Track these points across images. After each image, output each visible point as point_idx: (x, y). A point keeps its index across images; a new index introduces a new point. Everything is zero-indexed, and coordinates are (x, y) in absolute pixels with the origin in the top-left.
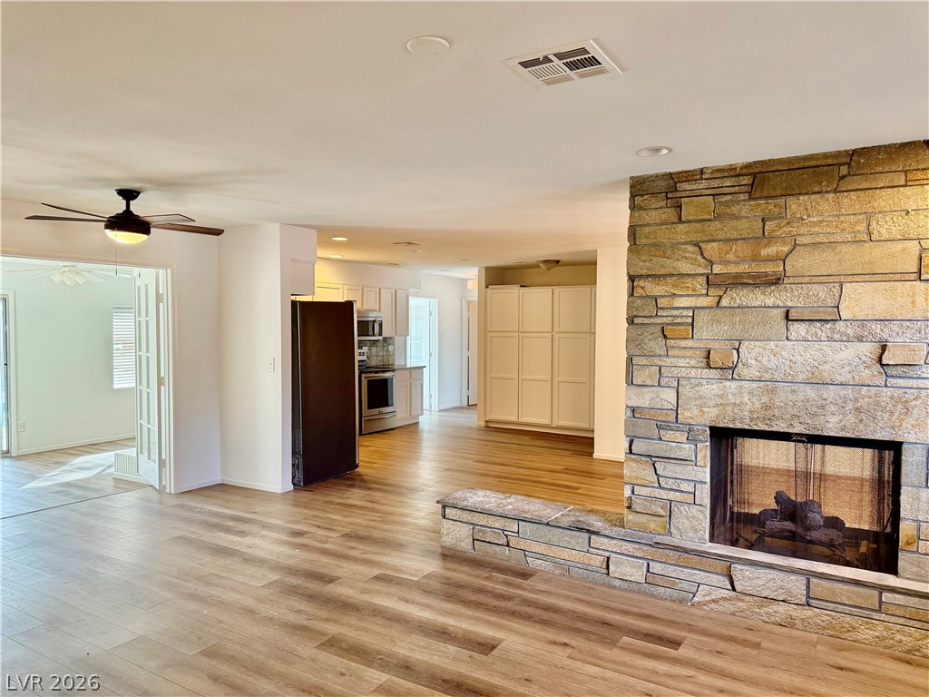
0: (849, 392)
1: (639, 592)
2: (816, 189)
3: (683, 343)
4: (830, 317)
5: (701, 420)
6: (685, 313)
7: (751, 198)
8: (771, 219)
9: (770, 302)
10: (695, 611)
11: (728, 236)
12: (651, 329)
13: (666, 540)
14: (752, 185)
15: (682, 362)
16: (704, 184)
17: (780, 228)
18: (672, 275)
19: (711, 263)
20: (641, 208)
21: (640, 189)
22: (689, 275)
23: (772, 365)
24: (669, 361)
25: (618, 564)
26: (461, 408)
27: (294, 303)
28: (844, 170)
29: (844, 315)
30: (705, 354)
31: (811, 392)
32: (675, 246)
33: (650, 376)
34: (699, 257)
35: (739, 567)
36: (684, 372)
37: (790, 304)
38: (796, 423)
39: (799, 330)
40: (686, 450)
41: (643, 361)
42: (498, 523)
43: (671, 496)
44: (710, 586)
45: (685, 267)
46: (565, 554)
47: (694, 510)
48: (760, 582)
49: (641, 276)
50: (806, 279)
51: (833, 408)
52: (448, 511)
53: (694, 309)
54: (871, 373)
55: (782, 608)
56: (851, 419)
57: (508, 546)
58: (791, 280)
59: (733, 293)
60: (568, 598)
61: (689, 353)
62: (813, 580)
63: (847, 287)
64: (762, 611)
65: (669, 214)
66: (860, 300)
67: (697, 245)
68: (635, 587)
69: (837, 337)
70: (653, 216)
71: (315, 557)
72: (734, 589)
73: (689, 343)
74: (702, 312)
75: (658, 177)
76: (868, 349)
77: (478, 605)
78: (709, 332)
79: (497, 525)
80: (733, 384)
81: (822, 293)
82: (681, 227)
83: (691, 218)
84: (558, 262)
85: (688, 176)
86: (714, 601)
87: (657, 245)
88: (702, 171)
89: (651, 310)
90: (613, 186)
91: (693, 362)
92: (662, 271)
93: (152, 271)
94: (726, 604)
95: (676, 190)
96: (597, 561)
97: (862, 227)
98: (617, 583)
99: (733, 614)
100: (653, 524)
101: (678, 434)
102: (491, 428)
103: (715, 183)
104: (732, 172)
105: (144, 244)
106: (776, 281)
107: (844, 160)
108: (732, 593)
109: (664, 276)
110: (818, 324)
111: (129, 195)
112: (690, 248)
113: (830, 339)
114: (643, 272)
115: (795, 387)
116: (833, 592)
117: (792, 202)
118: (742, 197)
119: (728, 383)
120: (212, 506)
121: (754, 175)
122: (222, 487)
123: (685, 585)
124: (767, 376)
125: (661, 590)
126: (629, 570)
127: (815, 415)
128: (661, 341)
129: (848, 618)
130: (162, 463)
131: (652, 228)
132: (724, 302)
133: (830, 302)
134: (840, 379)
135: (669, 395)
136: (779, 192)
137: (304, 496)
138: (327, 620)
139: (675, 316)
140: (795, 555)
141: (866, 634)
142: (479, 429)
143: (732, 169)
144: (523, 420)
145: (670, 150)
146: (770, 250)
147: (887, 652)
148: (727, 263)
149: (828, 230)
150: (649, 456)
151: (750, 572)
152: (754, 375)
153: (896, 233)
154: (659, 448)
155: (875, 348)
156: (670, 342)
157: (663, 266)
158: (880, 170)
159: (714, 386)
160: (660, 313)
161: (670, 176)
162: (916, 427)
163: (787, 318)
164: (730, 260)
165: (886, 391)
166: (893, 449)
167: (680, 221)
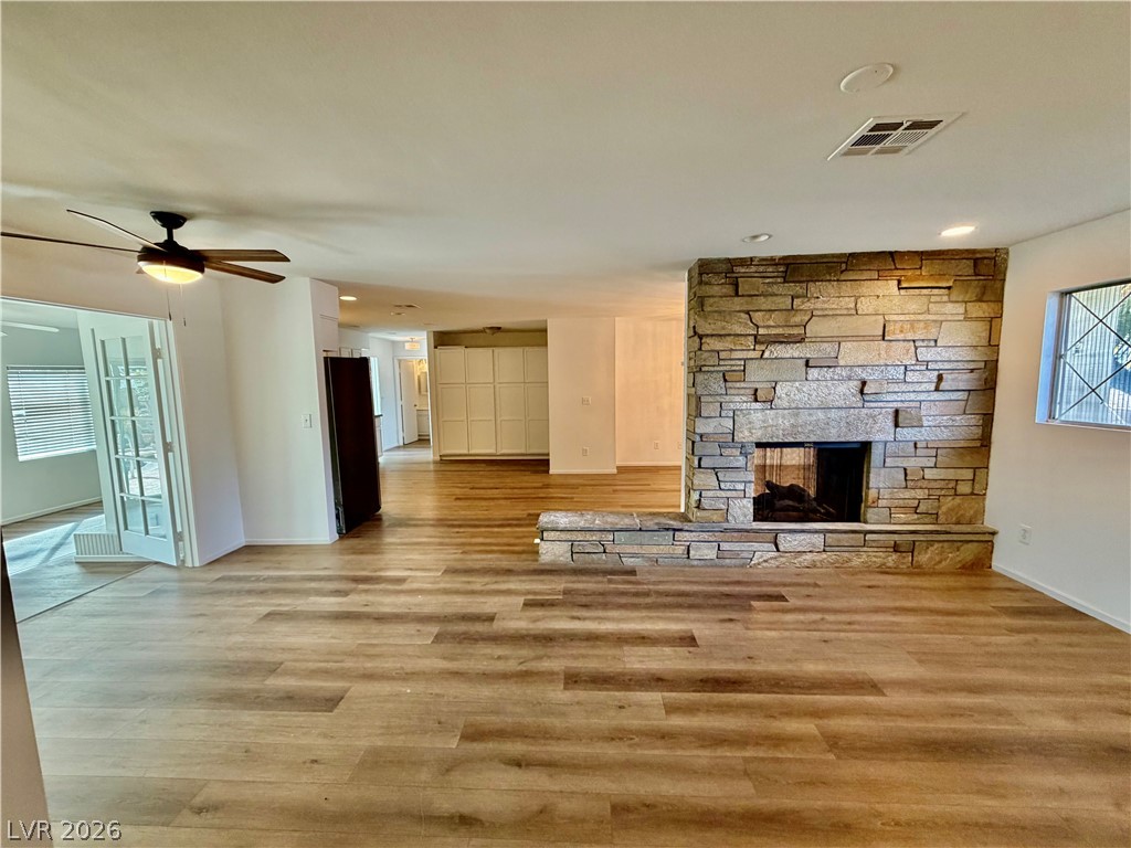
0: (843, 413)
1: (716, 566)
2: (827, 278)
3: (738, 385)
4: (832, 364)
5: (751, 439)
6: (739, 362)
7: (785, 282)
8: (798, 297)
9: (796, 355)
10: (751, 570)
11: (769, 308)
12: (714, 375)
13: (726, 525)
14: (786, 272)
15: (737, 399)
16: (753, 269)
17: (803, 303)
18: (729, 335)
19: (758, 327)
20: (706, 284)
21: (704, 271)
22: (742, 335)
23: (797, 398)
24: (727, 398)
25: (696, 549)
27: (326, 359)
28: (844, 266)
29: (842, 363)
30: (753, 392)
31: (820, 414)
32: (733, 313)
33: (713, 410)
34: (749, 322)
35: (782, 535)
36: (738, 406)
37: (808, 356)
39: (814, 373)
40: (741, 461)
41: (709, 399)
43: (729, 494)
44: (762, 552)
45: (738, 329)
46: (655, 550)
47: (745, 501)
48: (796, 543)
49: (707, 335)
50: (819, 339)
51: (834, 423)
52: (545, 534)
53: (745, 360)
54: (856, 400)
55: (809, 557)
56: (844, 429)
57: (605, 552)
58: (810, 340)
59: (771, 348)
61: (742, 392)
62: (828, 535)
63: (843, 344)
64: (796, 561)
65: (729, 290)
66: (850, 354)
67: (748, 313)
68: (708, 563)
69: (836, 377)
70: (716, 290)
72: (778, 550)
73: (743, 385)
74: (751, 362)
75: (719, 260)
76: (854, 385)
78: (758, 376)
79: (594, 538)
80: (772, 412)
81: (829, 349)
82: (737, 299)
83: (746, 293)
84: (499, 328)
85: (743, 262)
86: (765, 561)
87: (719, 312)
88: (751, 259)
89: (714, 361)
90: (675, 266)
91: (745, 398)
92: (723, 332)
94: (772, 562)
95: (733, 272)
96: (680, 550)
97: (852, 305)
98: (695, 563)
99: (778, 567)
100: (715, 516)
101: (734, 450)
103: (761, 269)
104: (771, 261)
106: (802, 340)
107: (843, 260)
108: (776, 554)
109: (724, 335)
110: (825, 369)
111: (171, 220)
112: (743, 315)
113: (832, 379)
114: (708, 332)
115: (811, 411)
116: (839, 540)
117: (811, 284)
118: (779, 280)
119: (768, 412)
120: (239, 570)
121: (787, 265)
123: (745, 555)
124: (793, 406)
125: (727, 561)
126: (704, 552)
128: (722, 384)
129: (846, 554)
131: (716, 299)
132: (766, 355)
133: (833, 355)
134: (837, 404)
135: (728, 423)
136: (805, 279)
139: (732, 366)
141: (856, 562)
142: (435, 462)
143: (772, 259)
144: (472, 452)
145: (770, 237)
146: (797, 319)
147: (868, 569)
148: (769, 327)
149: (833, 306)
150: (714, 468)
151: (789, 537)
152: (786, 405)
153: (871, 311)
154: (719, 462)
155: (859, 384)
156: (729, 384)
157: (723, 328)
158: (864, 267)
159: (759, 414)
160: (722, 363)
161: (729, 260)
162: (879, 432)
163: (807, 365)
164: (769, 325)
165: (864, 411)
166: (866, 447)
167: (737, 295)
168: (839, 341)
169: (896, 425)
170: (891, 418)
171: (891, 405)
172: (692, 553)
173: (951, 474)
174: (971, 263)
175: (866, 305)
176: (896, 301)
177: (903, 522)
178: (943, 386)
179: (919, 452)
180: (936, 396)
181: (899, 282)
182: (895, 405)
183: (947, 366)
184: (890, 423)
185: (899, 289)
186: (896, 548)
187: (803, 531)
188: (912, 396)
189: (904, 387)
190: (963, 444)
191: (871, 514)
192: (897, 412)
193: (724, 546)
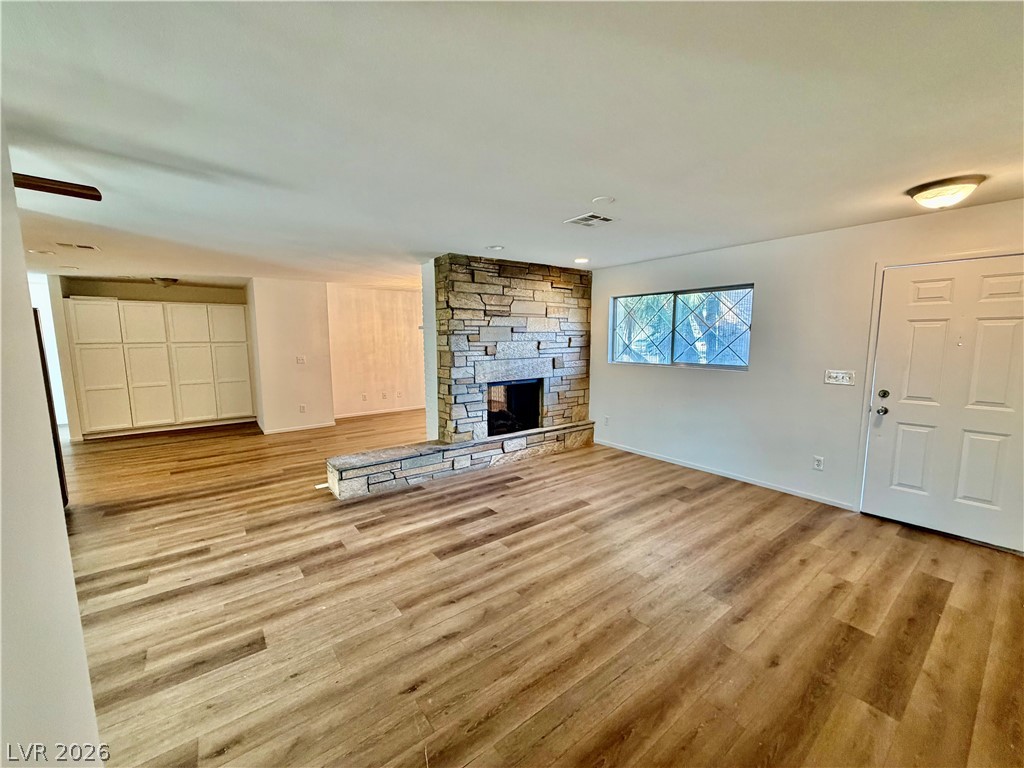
1: (467, 472)
2: (520, 276)
3: (476, 344)
4: (524, 331)
5: (484, 381)
6: (476, 328)
7: (499, 276)
8: (506, 287)
9: (506, 324)
10: (490, 469)
11: (491, 292)
12: (462, 337)
13: (474, 442)
14: (500, 270)
15: (475, 353)
16: (482, 265)
17: (509, 291)
18: (470, 309)
19: (486, 305)
20: (455, 271)
22: (477, 310)
23: (507, 352)
24: (470, 353)
25: (458, 462)
28: (528, 271)
29: (528, 330)
30: (485, 349)
31: (519, 362)
32: (471, 294)
33: (462, 362)
34: (481, 301)
35: (505, 442)
36: (476, 358)
37: (513, 325)
38: (516, 376)
39: (515, 336)
40: (479, 396)
41: (460, 354)
43: (473, 420)
44: (496, 455)
45: (475, 306)
47: (482, 424)
48: (512, 446)
49: (457, 309)
50: (517, 315)
51: (526, 368)
52: (345, 473)
53: (479, 327)
54: (536, 353)
55: (519, 453)
56: (531, 371)
57: (394, 478)
58: (513, 315)
59: (493, 319)
61: (478, 348)
62: (528, 437)
63: (529, 319)
64: (513, 457)
65: (468, 277)
66: (532, 324)
67: (479, 294)
68: (466, 470)
69: (526, 339)
70: (461, 277)
72: (504, 453)
73: (479, 344)
74: (483, 328)
75: (462, 256)
78: (487, 337)
79: (385, 469)
80: (496, 362)
81: (522, 321)
82: (473, 285)
83: (478, 281)
84: (175, 281)
86: (497, 461)
87: (464, 293)
88: (481, 258)
89: (462, 327)
91: (480, 353)
92: (466, 307)
94: (501, 460)
95: (471, 266)
96: (448, 465)
97: (532, 295)
98: (458, 472)
99: (504, 463)
100: (466, 437)
101: (475, 389)
103: (486, 266)
104: (490, 261)
106: (508, 315)
107: (527, 267)
108: (503, 455)
109: (467, 309)
110: (521, 334)
112: (477, 296)
113: (524, 340)
114: (457, 307)
115: (516, 361)
116: (533, 439)
117: (512, 280)
118: (496, 275)
119: (493, 362)
121: (500, 265)
123: (486, 459)
124: (506, 357)
125: (477, 466)
126: (464, 462)
128: (466, 342)
129: (538, 447)
131: (462, 283)
132: (491, 324)
133: (524, 325)
134: (527, 356)
135: (471, 370)
136: (508, 276)
139: (472, 330)
143: (492, 260)
145: (503, 249)
147: (546, 455)
148: (491, 305)
149: (523, 295)
150: (464, 403)
151: (509, 442)
152: (502, 357)
153: (540, 299)
154: (468, 398)
155: (536, 343)
156: (471, 344)
157: (466, 304)
158: (537, 273)
159: (488, 364)
160: (466, 328)
161: (467, 257)
162: (546, 372)
163: (512, 331)
164: (493, 303)
165: (540, 360)
166: (540, 381)
167: (473, 281)
168: (526, 316)
169: (554, 368)
170: (551, 363)
171: (551, 356)
172: (456, 464)
173: (576, 394)
174: (578, 277)
175: (538, 296)
176: (551, 294)
177: (559, 423)
178: (572, 345)
179: (564, 382)
180: (569, 350)
181: (552, 284)
182: (553, 356)
183: (573, 333)
184: (551, 367)
185: (552, 288)
186: (557, 439)
187: (516, 437)
188: (559, 350)
189: (556, 345)
190: (580, 376)
191: (546, 422)
192: (554, 360)
193: (475, 456)
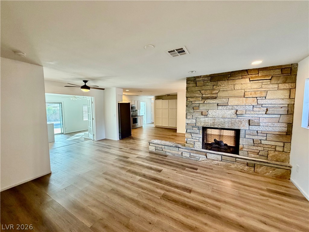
0: (230, 120)
1: (188, 159)
2: (224, 79)
3: (197, 110)
4: (226, 105)
5: (201, 126)
6: (197, 104)
7: (211, 82)
8: (214, 86)
9: (214, 102)
10: (199, 162)
11: (206, 89)
12: (191, 108)
13: (193, 149)
14: (211, 79)
15: (197, 114)
16: (201, 79)
17: (216, 87)
18: (195, 97)
19: (203, 95)
20: (189, 84)
21: (189, 80)
22: (198, 97)
23: (215, 115)
24: (194, 114)
25: (184, 154)
26: (151, 123)
27: (118, 103)
28: (229, 76)
29: (229, 104)
30: (201, 113)
31: (222, 120)
32: (196, 91)
33: (191, 117)
34: (200, 93)
35: (208, 154)
36: (197, 116)
37: (218, 102)
38: (219, 126)
39: (220, 107)
40: (198, 131)
41: (189, 114)
42: (160, 146)
43: (195, 140)
44: (202, 158)
45: (197, 95)
46: (174, 152)
47: (199, 143)
48: (212, 157)
49: (189, 97)
50: (221, 98)
51: (227, 123)
52: (150, 144)
53: (199, 104)
54: (234, 116)
55: (216, 162)
56: (230, 125)
57: (162, 150)
58: (219, 98)
59: (207, 100)
60: (174, 160)
61: (198, 112)
62: (223, 156)
63: (230, 99)
64: (212, 162)
65: (194, 85)
66: (233, 102)
67: (200, 91)
68: (187, 158)
69: (227, 109)
70: (191, 85)
71: (124, 153)
72: (207, 158)
74: (201, 104)
75: (192, 77)
76: (234, 111)
77: (157, 162)
78: (202, 108)
79: (160, 147)
80: (207, 118)
81: (225, 100)
82: (196, 87)
83: (199, 86)
84: (169, 95)
85: (198, 77)
86: (203, 160)
87: (192, 91)
88: (201, 76)
89: (191, 104)
90: (183, 79)
91: (199, 114)
92: (193, 96)
93: (91, 97)
94: (205, 161)
95: (196, 80)
96: (180, 153)
97: (233, 87)
98: (184, 157)
99: (207, 163)
100: (191, 146)
101: (196, 128)
102: (157, 127)
103: (203, 79)
104: (206, 76)
105: (89, 92)
106: (216, 98)
107: (229, 74)
109: (193, 97)
110: (224, 106)
111: (85, 82)
112: (198, 91)
113: (226, 109)
114: (189, 96)
115: (219, 119)
116: (226, 158)
117: (219, 82)
118: (209, 81)
119: (206, 118)
120: (104, 143)
121: (211, 77)
122: (105, 139)
123: (197, 157)
124: (214, 117)
125: (193, 158)
126: (186, 155)
127: (223, 124)
129: (229, 163)
130: (94, 135)
131: (191, 88)
132: (205, 102)
133: (226, 102)
134: (228, 117)
135: (194, 121)
136: (216, 80)
137: (122, 141)
138: (128, 166)
139: (195, 105)
140: (219, 151)
141: (233, 166)
142: (154, 127)
144: (163, 126)
145: (195, 72)
146: (214, 92)
147: (237, 169)
148: (206, 94)
149: (226, 88)
150: (190, 133)
151: (210, 155)
152: (211, 116)
153: (240, 88)
154: (191, 131)
156: (195, 110)
158: (237, 75)
159: (203, 119)
160: (193, 104)
161: (194, 77)
163: (218, 105)
165: (238, 119)
166: (239, 131)
168: (228, 98)
169: (249, 125)
170: (247, 122)
171: (247, 118)
173: (273, 143)
174: (280, 70)
175: (237, 87)
176: (249, 85)
177: (252, 157)
178: (268, 112)
179: (259, 134)
180: (266, 116)
182: (249, 118)
183: (270, 106)
184: (247, 124)
185: (250, 81)
186: (247, 164)
187: (214, 154)
188: (256, 115)
189: (252, 112)
190: (277, 133)
191: (240, 152)
192: (249, 120)
